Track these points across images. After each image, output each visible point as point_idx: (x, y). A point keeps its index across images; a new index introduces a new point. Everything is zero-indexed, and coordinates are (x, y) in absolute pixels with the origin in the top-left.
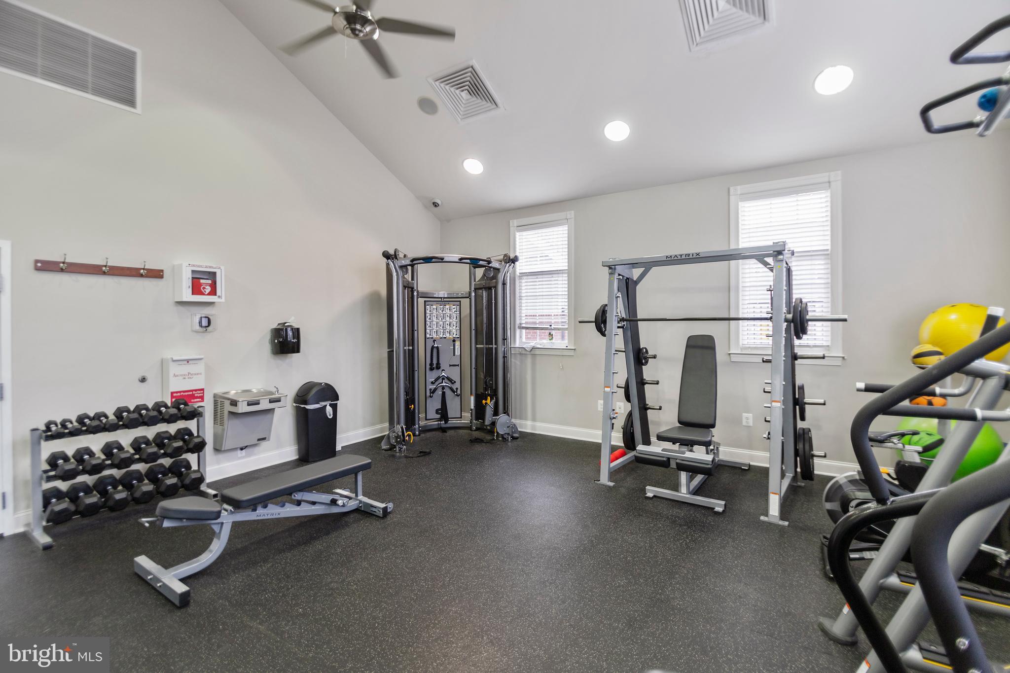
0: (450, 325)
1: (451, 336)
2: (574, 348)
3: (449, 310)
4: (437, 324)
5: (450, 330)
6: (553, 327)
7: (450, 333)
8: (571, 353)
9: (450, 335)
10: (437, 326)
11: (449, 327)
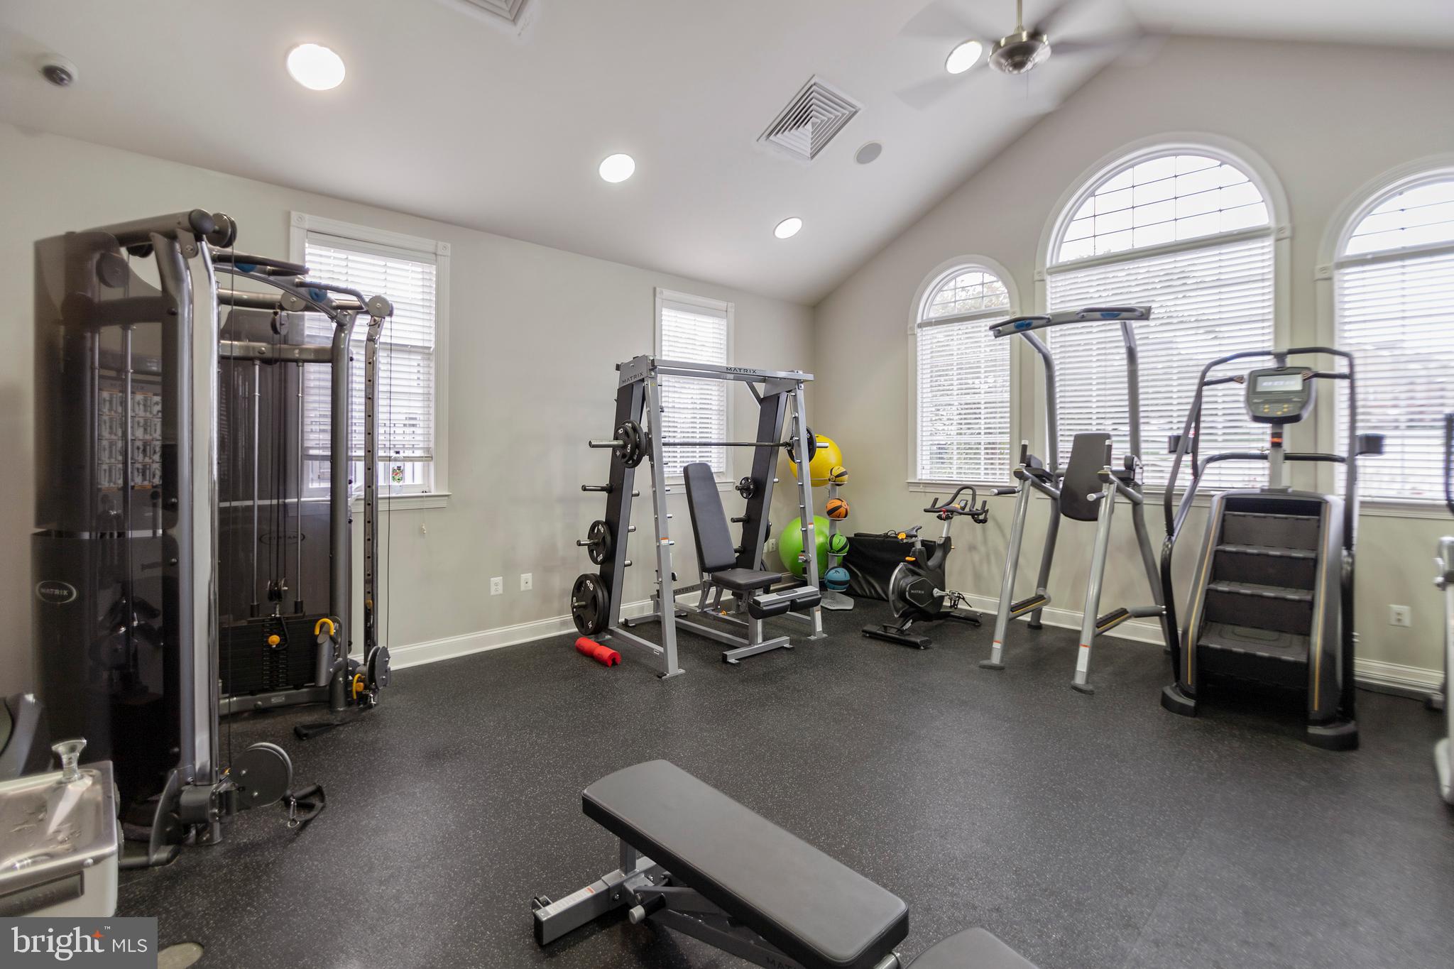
0: (144, 451)
1: (146, 483)
2: (447, 494)
3: (141, 407)
4: (110, 447)
5: (145, 466)
6: (402, 455)
7: (144, 475)
8: (443, 503)
9: (144, 479)
10: (111, 452)
11: (141, 456)
